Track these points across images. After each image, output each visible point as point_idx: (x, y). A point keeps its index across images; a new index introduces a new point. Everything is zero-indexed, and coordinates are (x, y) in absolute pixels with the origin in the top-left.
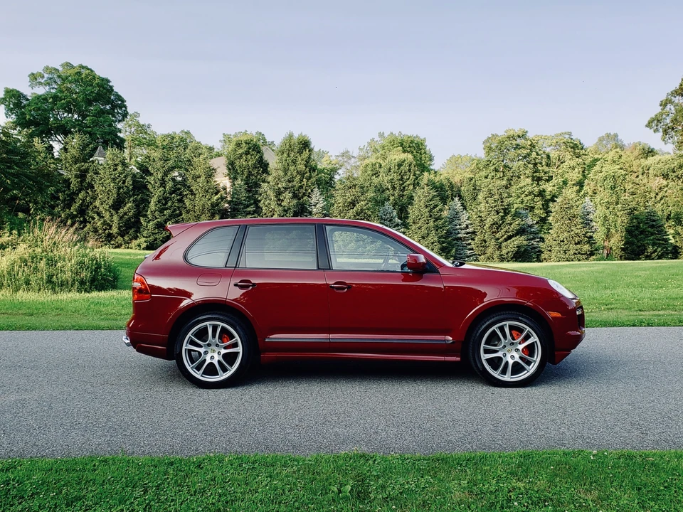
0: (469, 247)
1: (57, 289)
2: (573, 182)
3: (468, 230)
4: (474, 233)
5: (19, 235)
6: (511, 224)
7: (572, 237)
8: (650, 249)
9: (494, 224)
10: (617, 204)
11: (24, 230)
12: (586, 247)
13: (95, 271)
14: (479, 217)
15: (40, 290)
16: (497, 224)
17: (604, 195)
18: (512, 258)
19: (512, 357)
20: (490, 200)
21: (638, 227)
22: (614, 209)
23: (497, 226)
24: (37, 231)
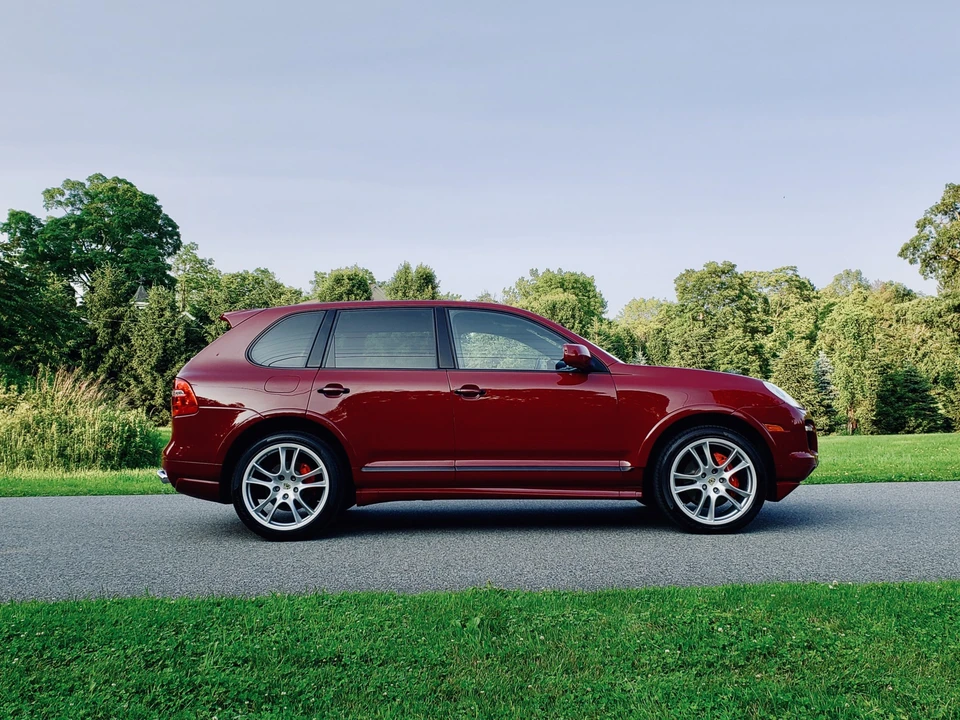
1: (72, 465)
2: (802, 335)
5: (20, 392)
8: (912, 423)
10: (863, 358)
11: (27, 384)
12: (823, 420)
13: (127, 441)
15: (47, 467)
17: (846, 346)
19: (716, 490)
20: (687, 355)
21: (893, 392)
22: (859, 366)
24: (46, 386)
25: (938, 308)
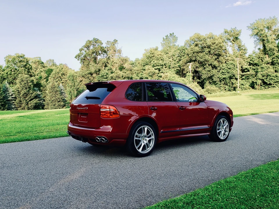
0: (13, 104)
2: (44, 78)
3: (13, 96)
4: (15, 98)
6: (32, 94)
7: (57, 99)
9: (25, 94)
12: (62, 103)
14: (18, 90)
16: (26, 93)
18: (33, 108)
20: (23, 83)
23: (26, 95)
25: (86, 73)
